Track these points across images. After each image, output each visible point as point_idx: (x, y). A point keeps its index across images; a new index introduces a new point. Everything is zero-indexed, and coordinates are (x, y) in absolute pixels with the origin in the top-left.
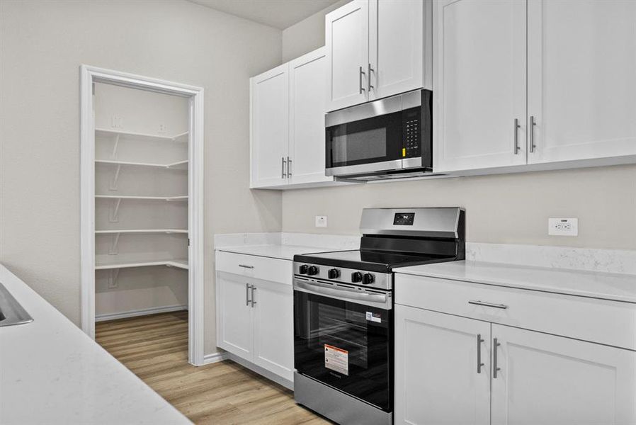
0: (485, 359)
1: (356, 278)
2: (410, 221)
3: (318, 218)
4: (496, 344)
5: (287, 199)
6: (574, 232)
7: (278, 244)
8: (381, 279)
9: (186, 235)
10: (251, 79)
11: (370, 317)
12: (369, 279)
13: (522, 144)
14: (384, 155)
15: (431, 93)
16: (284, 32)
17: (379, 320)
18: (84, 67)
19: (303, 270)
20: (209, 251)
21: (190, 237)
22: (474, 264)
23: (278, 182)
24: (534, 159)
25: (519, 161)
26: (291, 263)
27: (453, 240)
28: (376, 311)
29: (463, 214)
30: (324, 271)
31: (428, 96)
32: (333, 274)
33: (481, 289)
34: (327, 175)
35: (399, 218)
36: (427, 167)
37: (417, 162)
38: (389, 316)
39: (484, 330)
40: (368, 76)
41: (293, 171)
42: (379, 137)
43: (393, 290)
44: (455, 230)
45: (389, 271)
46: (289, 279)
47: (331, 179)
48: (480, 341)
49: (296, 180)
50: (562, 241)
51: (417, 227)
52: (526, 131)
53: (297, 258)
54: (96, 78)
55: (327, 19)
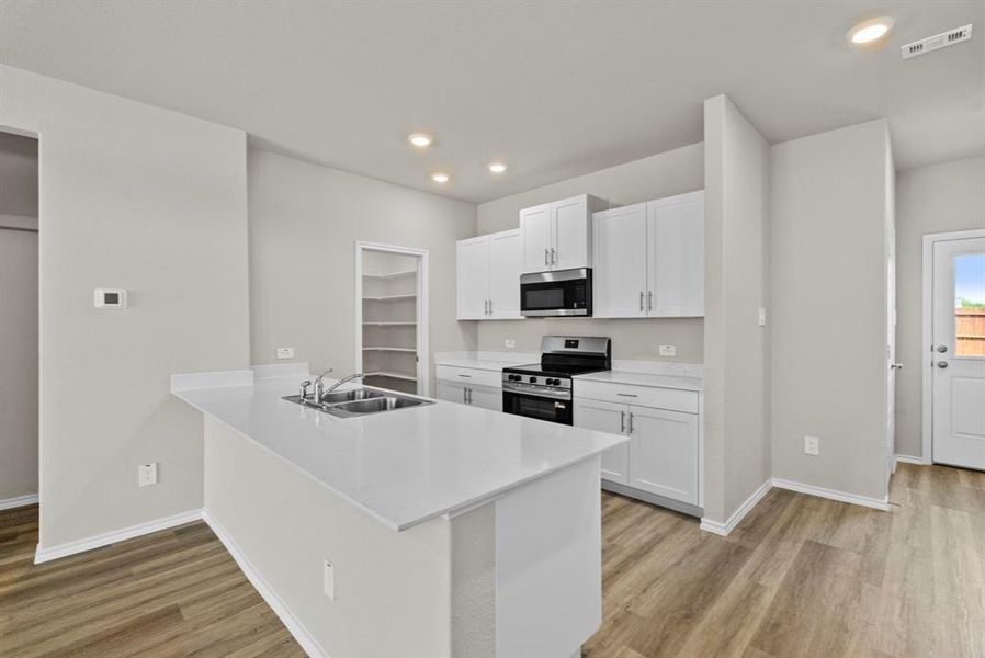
0: (626, 425)
1: (549, 382)
2: (576, 344)
3: (507, 341)
4: (631, 416)
5: (480, 326)
6: (673, 354)
7: (476, 359)
8: (565, 382)
9: (415, 353)
10: (459, 243)
11: (557, 405)
12: (557, 383)
13: (644, 305)
14: (562, 305)
15: (591, 270)
16: (480, 206)
17: (563, 407)
18: (358, 242)
19: (511, 378)
20: (433, 367)
21: (418, 355)
22: (618, 372)
23: (482, 316)
24: (650, 315)
25: (642, 315)
26: (501, 374)
27: (605, 358)
28: (561, 401)
29: (609, 341)
30: (526, 379)
31: (590, 271)
32: (533, 380)
33: (623, 386)
34: (522, 315)
35: (568, 344)
36: (590, 313)
37: (584, 311)
38: (569, 404)
39: (625, 408)
40: (551, 255)
41: (494, 310)
42: (559, 294)
43: (571, 389)
44: (605, 352)
45: (570, 378)
46: (499, 384)
47: (523, 317)
48: (623, 414)
49: (495, 316)
50: (667, 359)
51: (581, 349)
52: (647, 299)
53: (505, 370)
54: (364, 249)
55: (521, 212)
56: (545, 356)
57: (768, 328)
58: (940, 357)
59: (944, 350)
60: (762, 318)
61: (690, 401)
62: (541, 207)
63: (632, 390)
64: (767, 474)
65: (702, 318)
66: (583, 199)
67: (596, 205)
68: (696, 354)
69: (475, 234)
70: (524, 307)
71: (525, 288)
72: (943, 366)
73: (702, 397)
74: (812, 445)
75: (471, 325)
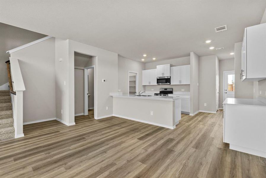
3: (152, 89)
10: (143, 71)
12: (165, 95)
22: (174, 94)
23: (148, 85)
24: (181, 84)
25: (179, 84)
29: (173, 89)
31: (170, 77)
32: (161, 95)
33: (177, 95)
35: (165, 89)
36: (170, 84)
40: (163, 74)
41: (151, 83)
42: (164, 81)
44: (172, 91)
47: (157, 85)
50: (183, 91)
51: (167, 90)
52: (180, 81)
53: (155, 94)
54: (130, 72)
55: (157, 66)
56: (160, 92)
57: (199, 86)
58: (226, 92)
59: (226, 90)
60: (198, 84)
61: (188, 97)
62: (161, 65)
63: (179, 96)
64: (199, 110)
65: (190, 85)
66: (169, 65)
67: (171, 66)
68: (189, 90)
69: (145, 70)
70: (157, 83)
71: (158, 79)
72: (226, 93)
73: (190, 96)
74: (205, 105)
75: (144, 86)
